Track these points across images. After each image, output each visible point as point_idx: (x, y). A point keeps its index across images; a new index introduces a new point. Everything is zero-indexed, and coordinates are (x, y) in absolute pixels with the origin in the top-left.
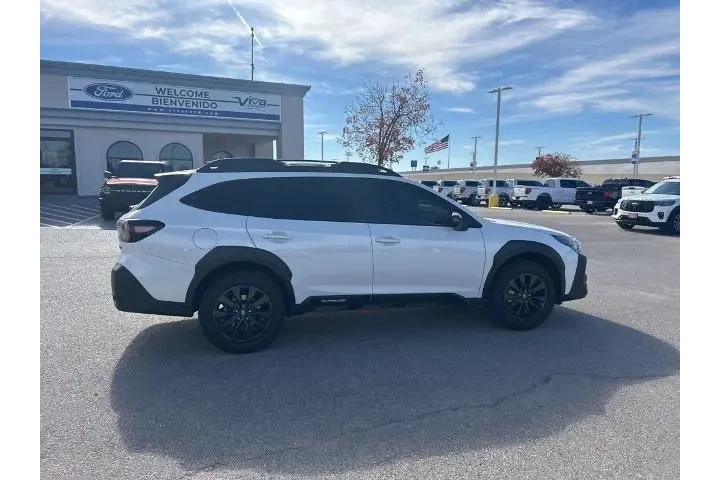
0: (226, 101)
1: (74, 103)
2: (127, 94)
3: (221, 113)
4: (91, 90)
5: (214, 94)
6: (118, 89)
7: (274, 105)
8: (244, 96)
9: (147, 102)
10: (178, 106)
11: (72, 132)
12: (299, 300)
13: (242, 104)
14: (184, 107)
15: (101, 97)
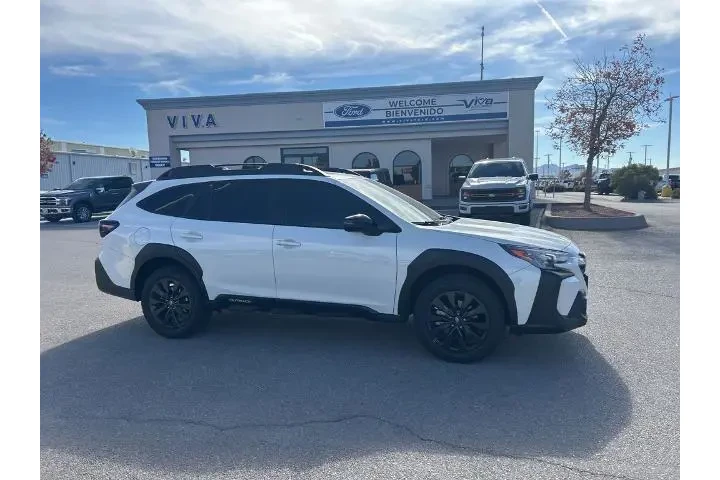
0: (451, 106)
1: (327, 124)
2: (366, 110)
3: (448, 118)
4: (339, 112)
5: (441, 100)
6: (360, 107)
7: (502, 102)
8: (469, 98)
9: (382, 115)
10: (408, 116)
11: (327, 148)
12: (212, 296)
13: (468, 106)
14: (412, 116)
15: (346, 116)
